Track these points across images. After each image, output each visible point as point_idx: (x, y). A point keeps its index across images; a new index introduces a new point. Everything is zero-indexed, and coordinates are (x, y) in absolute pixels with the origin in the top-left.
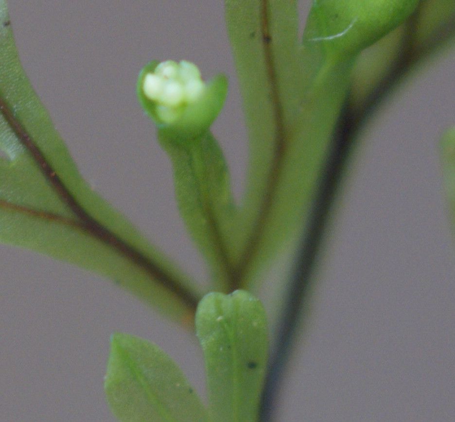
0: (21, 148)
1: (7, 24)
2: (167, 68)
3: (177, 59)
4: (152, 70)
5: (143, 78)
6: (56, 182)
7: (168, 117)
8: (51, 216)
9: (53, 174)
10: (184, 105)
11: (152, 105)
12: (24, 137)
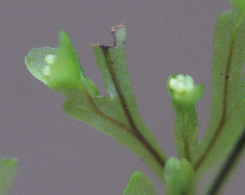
0: (116, 94)
1: (124, 43)
2: (181, 77)
3: (185, 74)
4: (174, 77)
5: (170, 79)
6: (127, 112)
7: (177, 97)
8: (121, 125)
9: (127, 108)
10: (184, 93)
11: (172, 91)
12: (118, 90)
